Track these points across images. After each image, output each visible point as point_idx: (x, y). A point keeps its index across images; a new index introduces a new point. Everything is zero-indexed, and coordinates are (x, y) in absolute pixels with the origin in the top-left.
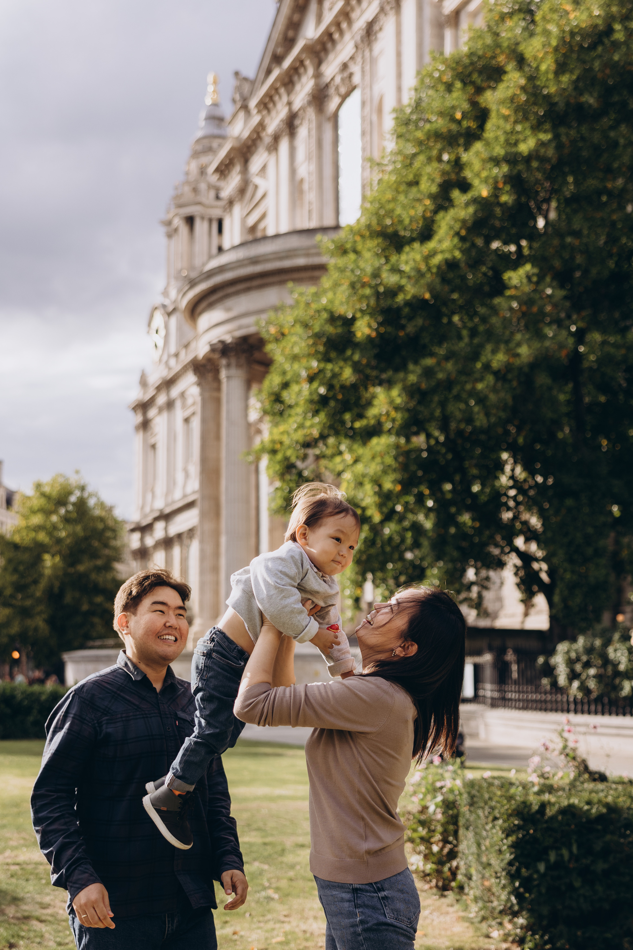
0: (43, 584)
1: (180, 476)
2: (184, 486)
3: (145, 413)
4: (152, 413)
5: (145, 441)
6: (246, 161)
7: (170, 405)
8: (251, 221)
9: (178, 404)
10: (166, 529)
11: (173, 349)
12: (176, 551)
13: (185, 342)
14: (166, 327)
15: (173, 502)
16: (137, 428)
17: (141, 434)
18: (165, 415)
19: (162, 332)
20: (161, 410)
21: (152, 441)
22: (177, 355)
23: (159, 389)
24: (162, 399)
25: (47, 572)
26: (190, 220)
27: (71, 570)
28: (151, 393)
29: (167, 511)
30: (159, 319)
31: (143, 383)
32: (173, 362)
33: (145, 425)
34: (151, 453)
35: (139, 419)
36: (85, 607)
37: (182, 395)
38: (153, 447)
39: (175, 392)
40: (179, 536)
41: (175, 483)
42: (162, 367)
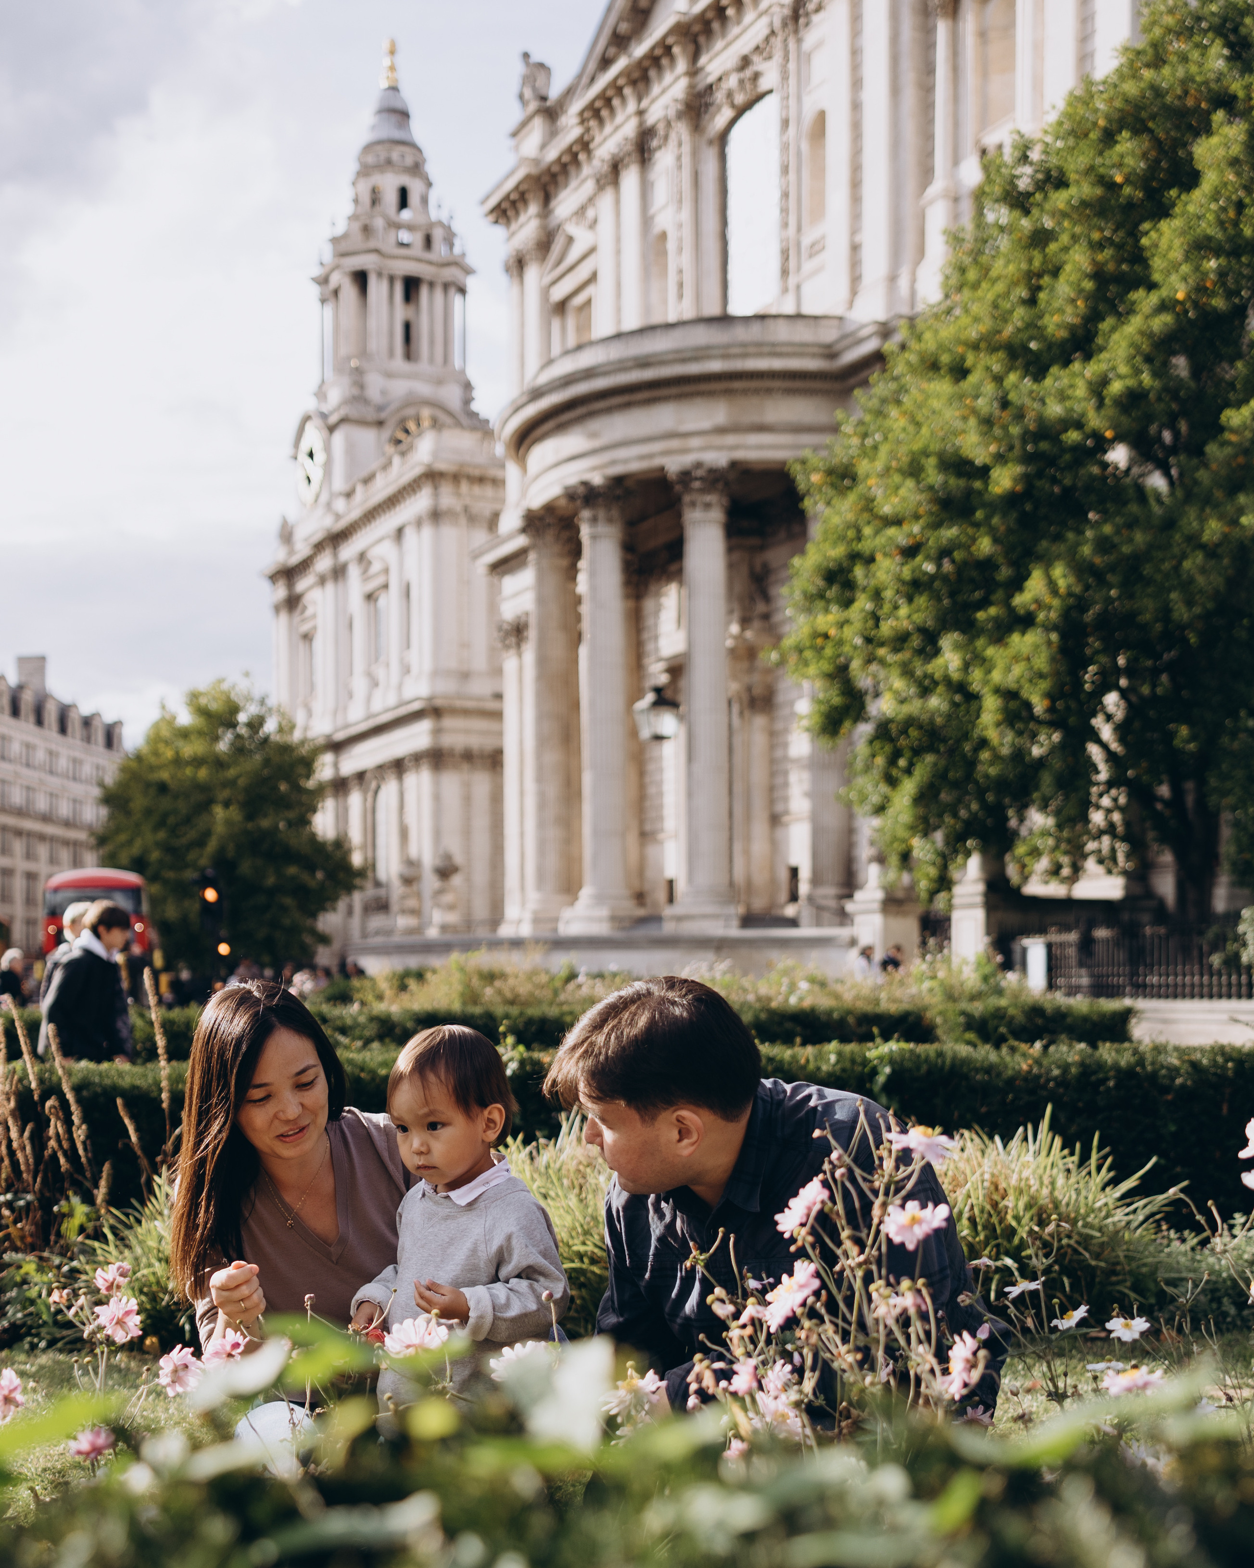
0: (212, 845)
1: (359, 684)
2: (369, 699)
3: (290, 585)
4: (302, 584)
5: (291, 628)
6: (547, 199)
7: (339, 572)
8: (558, 293)
9: (354, 572)
10: (336, 765)
11: (339, 484)
12: (355, 799)
13: (364, 473)
14: (327, 448)
15: (347, 726)
16: (277, 609)
17: (284, 616)
18: (330, 586)
19: (320, 457)
20: (322, 580)
21: (305, 628)
22: (349, 495)
23: (319, 547)
24: (324, 563)
25: (220, 829)
26: (361, 278)
27: (250, 826)
28: (302, 550)
29: (340, 736)
30: (313, 437)
31: (286, 536)
32: (340, 505)
33: (292, 603)
34: (302, 646)
35: (281, 592)
36: (271, 880)
37: (362, 557)
38: (307, 637)
39: (348, 551)
40: (361, 776)
41: (351, 695)
42: (320, 510)
